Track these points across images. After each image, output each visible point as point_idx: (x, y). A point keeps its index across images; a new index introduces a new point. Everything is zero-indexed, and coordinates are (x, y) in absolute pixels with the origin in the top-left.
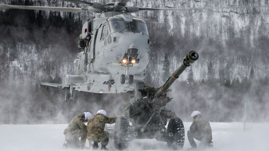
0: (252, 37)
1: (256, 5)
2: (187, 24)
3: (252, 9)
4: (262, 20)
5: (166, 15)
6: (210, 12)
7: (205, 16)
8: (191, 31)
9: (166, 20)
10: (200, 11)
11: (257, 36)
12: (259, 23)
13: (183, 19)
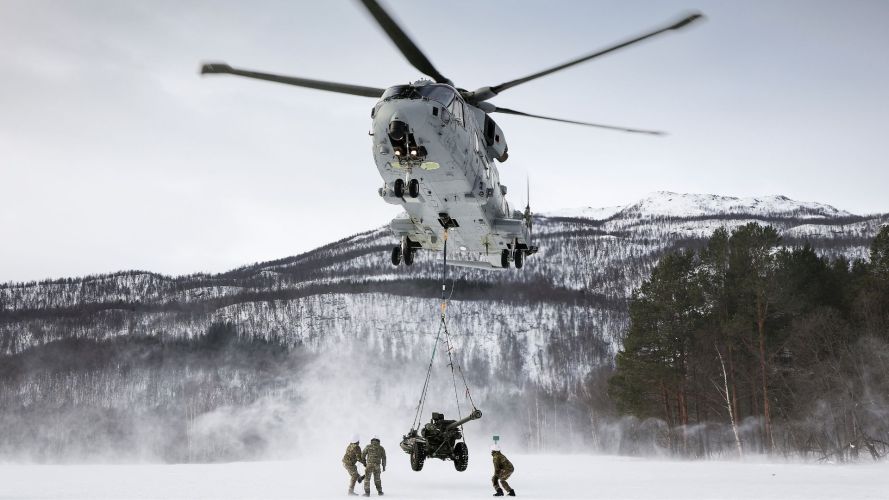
0: (465, 360)
1: (470, 326)
2: (398, 347)
3: (465, 329)
4: (476, 342)
5: (376, 337)
6: (423, 333)
7: (416, 338)
8: (403, 353)
9: (376, 343)
10: (412, 332)
11: (471, 359)
12: (473, 345)
13: (394, 341)
